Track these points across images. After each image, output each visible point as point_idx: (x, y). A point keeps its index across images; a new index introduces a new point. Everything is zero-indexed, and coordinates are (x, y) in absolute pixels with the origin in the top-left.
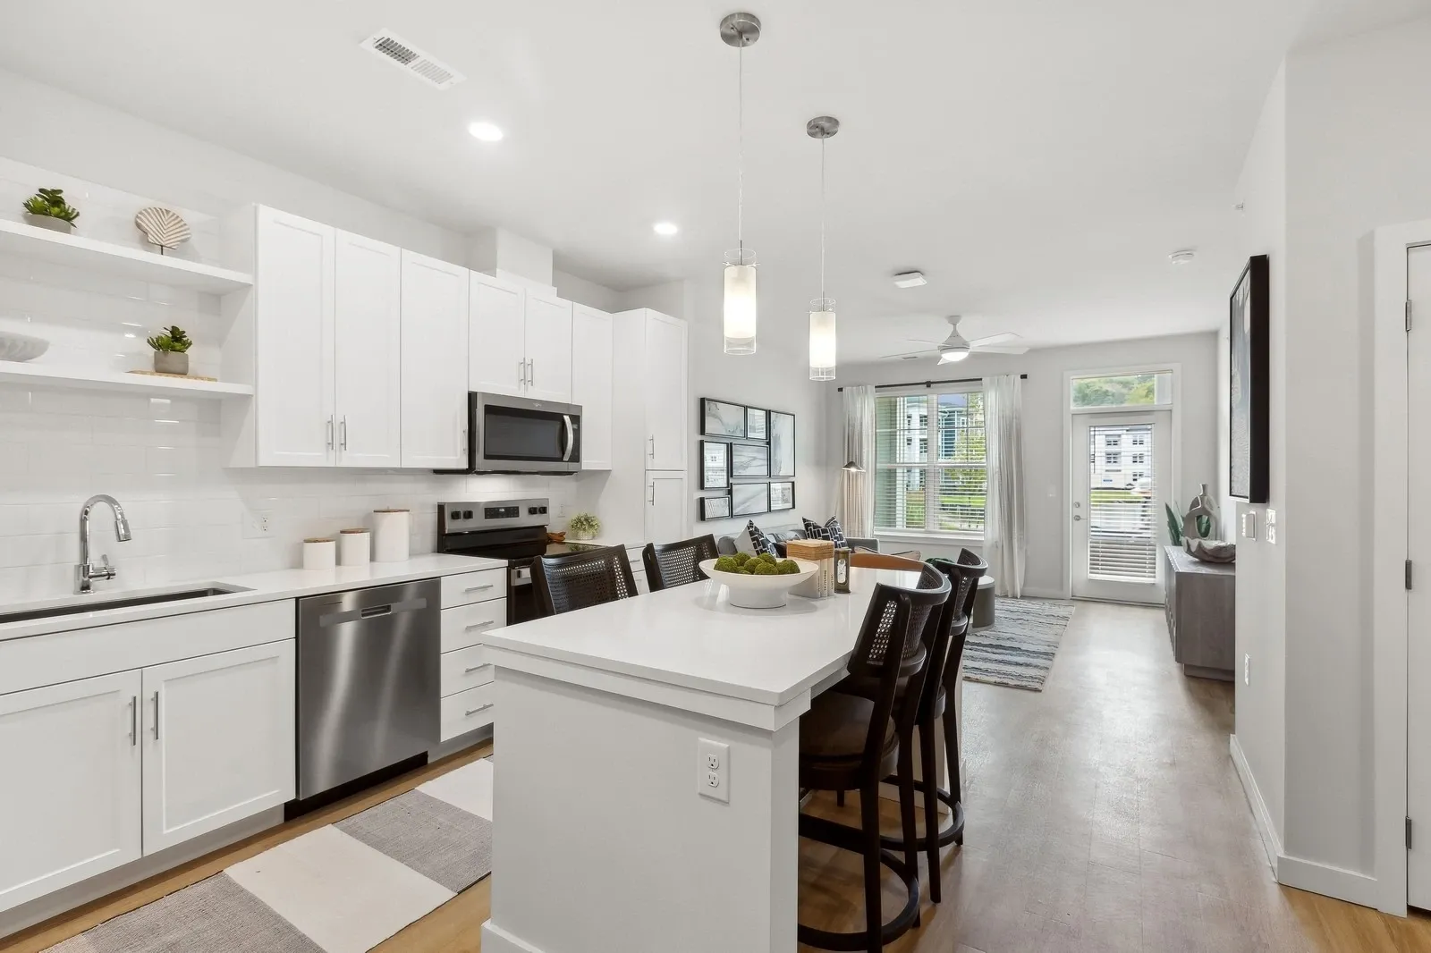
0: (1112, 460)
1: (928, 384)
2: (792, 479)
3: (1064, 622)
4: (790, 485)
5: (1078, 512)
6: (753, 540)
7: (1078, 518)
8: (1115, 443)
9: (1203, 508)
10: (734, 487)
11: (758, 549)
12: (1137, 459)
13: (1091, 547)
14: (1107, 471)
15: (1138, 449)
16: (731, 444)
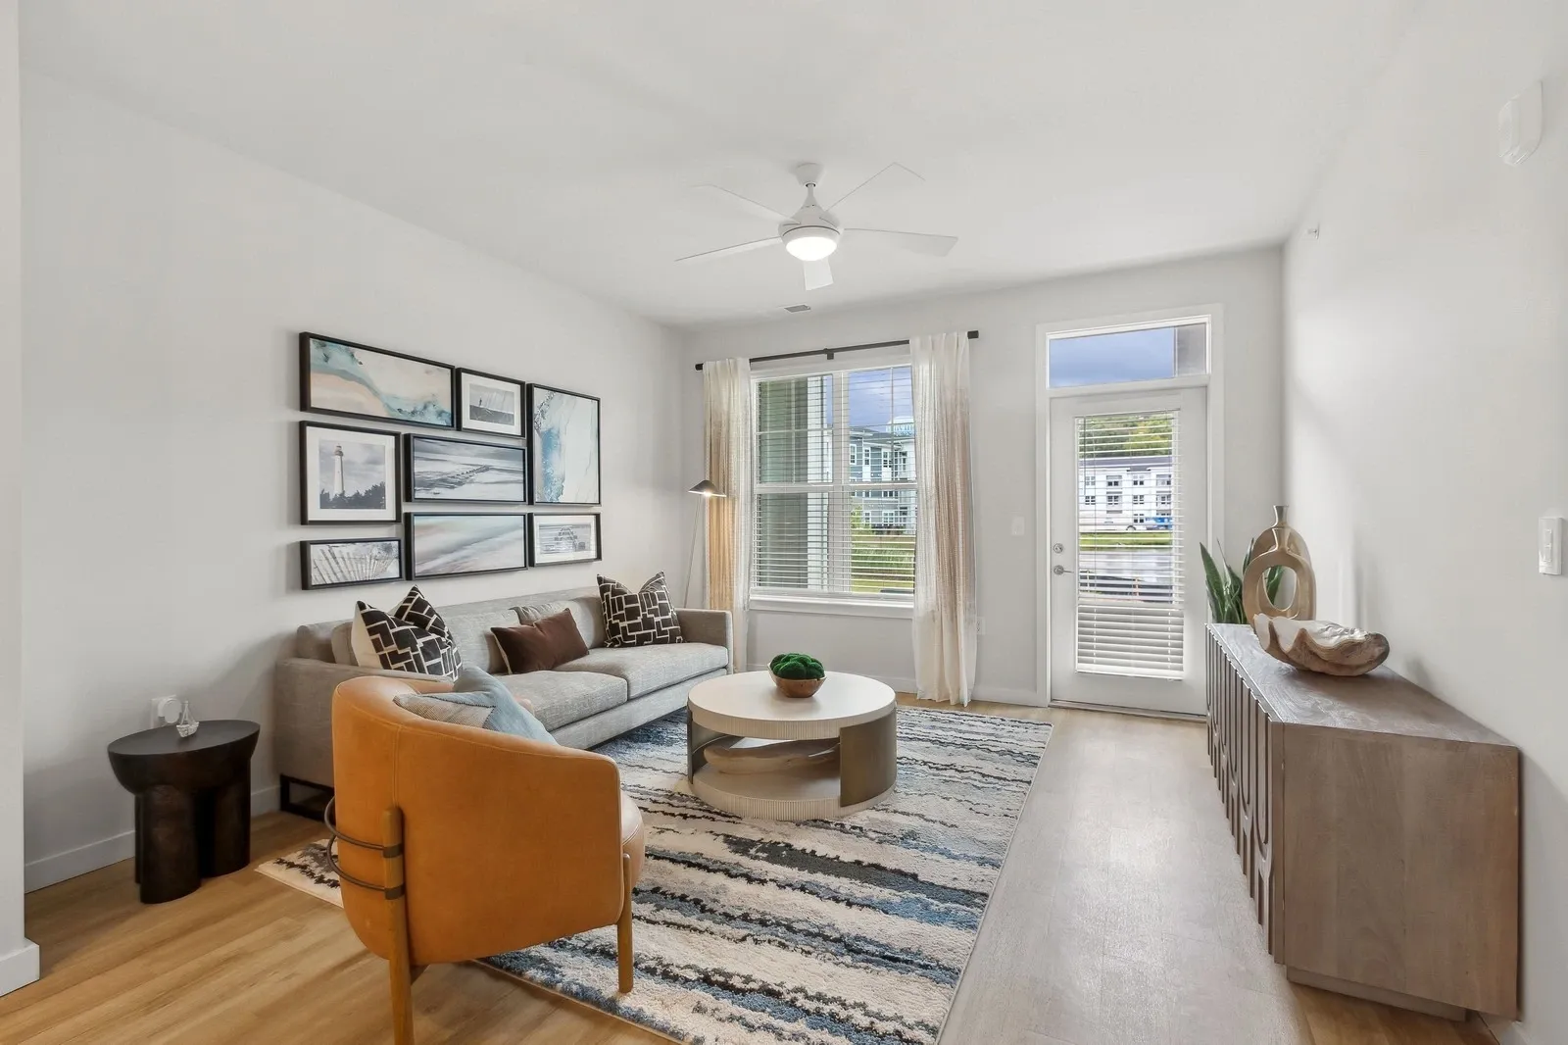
0: (1113, 502)
1: (830, 353)
2: (596, 509)
3: (1025, 772)
4: (592, 520)
5: (1061, 559)
6: (371, 632)
7: (1060, 570)
8: (1116, 483)
9: (1282, 552)
10: (417, 521)
11: (387, 650)
12: (1138, 499)
13: (1081, 618)
14: (1108, 512)
15: (1139, 490)
16: (407, 437)
